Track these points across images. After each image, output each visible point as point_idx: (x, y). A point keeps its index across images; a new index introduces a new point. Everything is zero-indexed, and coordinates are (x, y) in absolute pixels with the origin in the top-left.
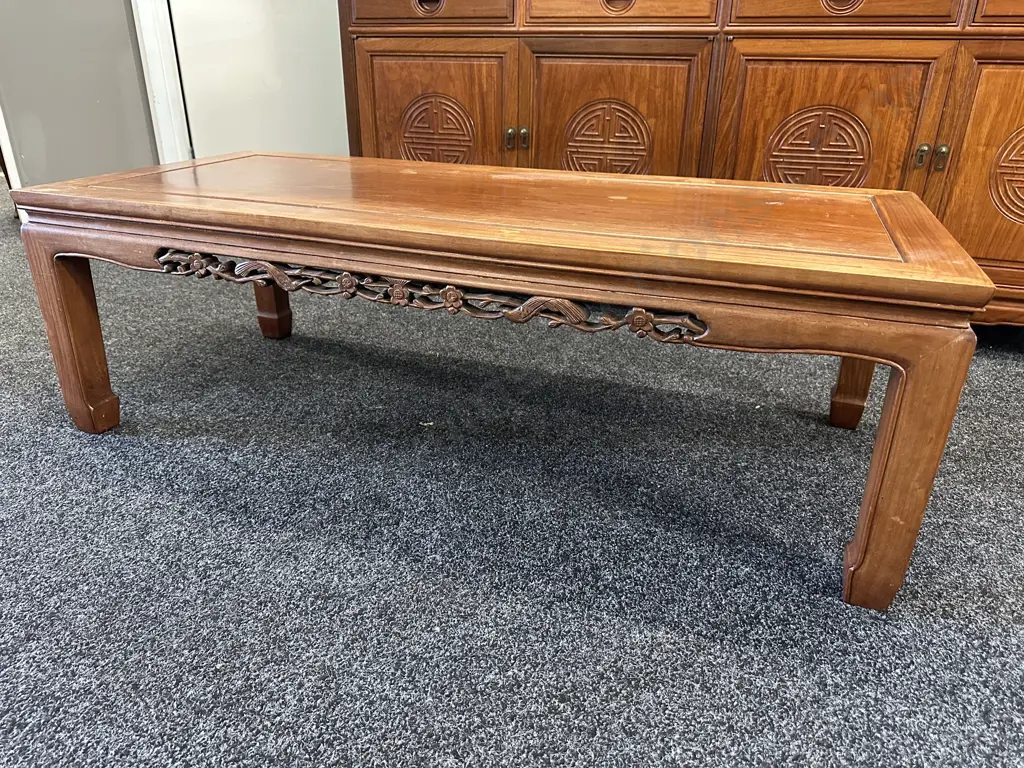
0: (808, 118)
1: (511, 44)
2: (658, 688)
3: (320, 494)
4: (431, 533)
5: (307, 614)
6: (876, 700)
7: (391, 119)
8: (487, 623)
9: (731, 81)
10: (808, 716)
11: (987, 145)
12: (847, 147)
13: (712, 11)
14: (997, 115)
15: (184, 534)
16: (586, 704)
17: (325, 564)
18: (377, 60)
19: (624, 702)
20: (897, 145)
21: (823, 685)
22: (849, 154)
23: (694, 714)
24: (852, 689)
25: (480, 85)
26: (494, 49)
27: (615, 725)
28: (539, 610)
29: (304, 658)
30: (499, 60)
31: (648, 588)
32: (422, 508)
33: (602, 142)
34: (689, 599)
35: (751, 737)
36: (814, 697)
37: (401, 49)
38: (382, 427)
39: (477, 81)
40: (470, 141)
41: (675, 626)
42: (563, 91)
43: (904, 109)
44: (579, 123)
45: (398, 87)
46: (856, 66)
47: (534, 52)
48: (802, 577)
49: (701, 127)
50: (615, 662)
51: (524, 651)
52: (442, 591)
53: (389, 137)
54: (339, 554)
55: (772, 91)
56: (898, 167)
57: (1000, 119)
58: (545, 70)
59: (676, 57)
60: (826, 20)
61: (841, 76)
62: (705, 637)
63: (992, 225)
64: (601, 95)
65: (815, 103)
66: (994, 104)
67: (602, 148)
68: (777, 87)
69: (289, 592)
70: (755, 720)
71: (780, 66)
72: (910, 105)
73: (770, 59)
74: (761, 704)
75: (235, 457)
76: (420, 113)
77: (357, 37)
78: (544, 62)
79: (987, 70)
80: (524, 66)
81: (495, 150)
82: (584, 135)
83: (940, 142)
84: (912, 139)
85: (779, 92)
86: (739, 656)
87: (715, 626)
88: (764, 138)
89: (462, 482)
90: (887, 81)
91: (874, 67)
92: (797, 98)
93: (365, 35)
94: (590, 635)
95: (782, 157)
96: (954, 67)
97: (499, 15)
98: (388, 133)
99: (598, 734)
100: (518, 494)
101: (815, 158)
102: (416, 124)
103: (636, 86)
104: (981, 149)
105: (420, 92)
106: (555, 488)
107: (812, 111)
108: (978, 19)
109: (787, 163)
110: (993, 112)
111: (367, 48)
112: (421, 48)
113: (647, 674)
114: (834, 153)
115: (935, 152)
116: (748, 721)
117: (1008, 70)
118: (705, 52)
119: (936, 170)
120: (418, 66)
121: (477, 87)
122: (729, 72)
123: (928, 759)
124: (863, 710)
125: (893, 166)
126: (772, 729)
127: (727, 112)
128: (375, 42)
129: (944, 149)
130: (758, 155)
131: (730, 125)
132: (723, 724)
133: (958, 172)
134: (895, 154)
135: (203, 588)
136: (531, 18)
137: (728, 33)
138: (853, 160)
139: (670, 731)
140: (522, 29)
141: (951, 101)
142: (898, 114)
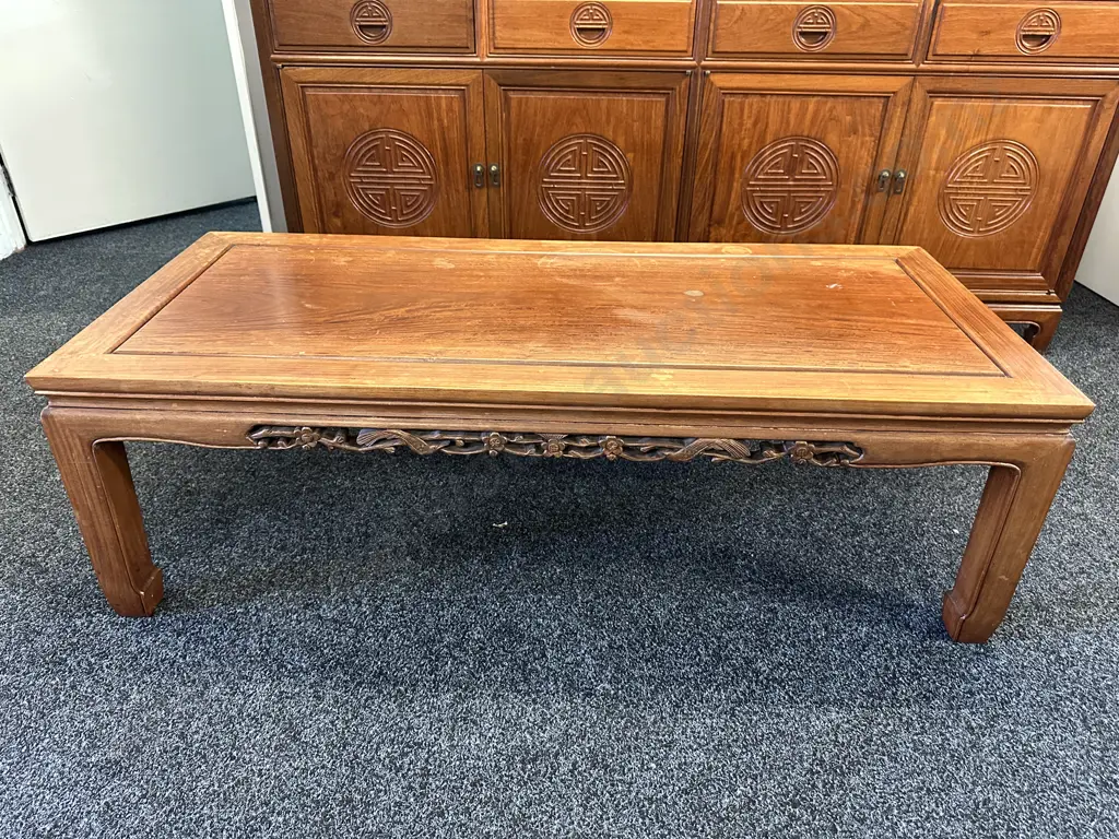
0: (782, 148)
1: (474, 76)
2: (859, 770)
3: (448, 638)
4: (583, 660)
5: (525, 783)
6: (1012, 732)
7: (332, 157)
8: (691, 747)
9: (709, 115)
10: (975, 761)
11: (937, 170)
12: (818, 174)
13: (688, 46)
14: (945, 143)
15: (340, 724)
16: (814, 802)
17: (507, 722)
18: (309, 92)
19: (841, 792)
20: (861, 171)
21: (970, 728)
22: (820, 180)
23: (897, 787)
24: (992, 726)
25: (440, 120)
26: (453, 82)
27: (846, 816)
28: (726, 721)
29: (554, 832)
30: (460, 92)
31: (801, 671)
32: (558, 632)
33: (580, 178)
34: (836, 673)
35: (946, 794)
36: (970, 742)
37: (341, 80)
38: (455, 538)
39: (435, 115)
40: (431, 179)
41: (839, 703)
42: (534, 127)
43: (867, 138)
44: (553, 159)
45: (339, 123)
46: (824, 99)
47: (500, 85)
48: (907, 626)
49: (680, 161)
50: (815, 755)
51: (738, 767)
52: (632, 724)
53: (332, 177)
54: (513, 707)
55: (748, 123)
56: (862, 191)
57: (947, 146)
58: (514, 104)
59: (655, 90)
60: (798, 56)
61: (811, 107)
62: (867, 708)
63: (939, 238)
64: (575, 130)
65: (789, 134)
66: (943, 133)
67: (579, 184)
68: (753, 119)
69: (493, 764)
70: (941, 777)
71: (756, 99)
72: (872, 135)
73: (746, 93)
74: (938, 761)
75: (328, 612)
76: (369, 150)
77: (283, 66)
78: (512, 95)
79: (938, 102)
80: (490, 99)
81: (461, 188)
82: (560, 171)
83: (898, 169)
84: (875, 164)
85: (755, 124)
86: (901, 720)
87: (870, 694)
88: (741, 169)
89: (578, 591)
90: (852, 113)
91: (840, 100)
92: (772, 128)
93: (292, 64)
94: (782, 733)
95: (758, 186)
96: (910, 101)
97: (458, 45)
98: (330, 173)
99: (839, 829)
100: (637, 594)
101: (789, 186)
102: (364, 162)
103: (612, 119)
104: (932, 172)
105: (367, 128)
106: (665, 578)
107: (786, 142)
108: (930, 57)
109: (762, 191)
110: (942, 139)
111: (295, 79)
112: (367, 79)
113: (844, 758)
114: (805, 180)
115: (894, 178)
116: (937, 782)
117: (953, 102)
118: (683, 86)
119: (895, 193)
120: (362, 98)
121: (436, 122)
122: (707, 106)
123: (1067, 774)
124: (1008, 744)
125: (858, 190)
126: (956, 782)
127: (705, 145)
128: (305, 71)
129: (902, 175)
130: (736, 185)
131: (709, 156)
132: (922, 789)
133: (912, 193)
134: (860, 180)
135: (405, 783)
136: (495, 48)
137: (705, 68)
138: (823, 186)
139: (889, 808)
140: (487, 60)
141: (907, 132)
142: (862, 144)
